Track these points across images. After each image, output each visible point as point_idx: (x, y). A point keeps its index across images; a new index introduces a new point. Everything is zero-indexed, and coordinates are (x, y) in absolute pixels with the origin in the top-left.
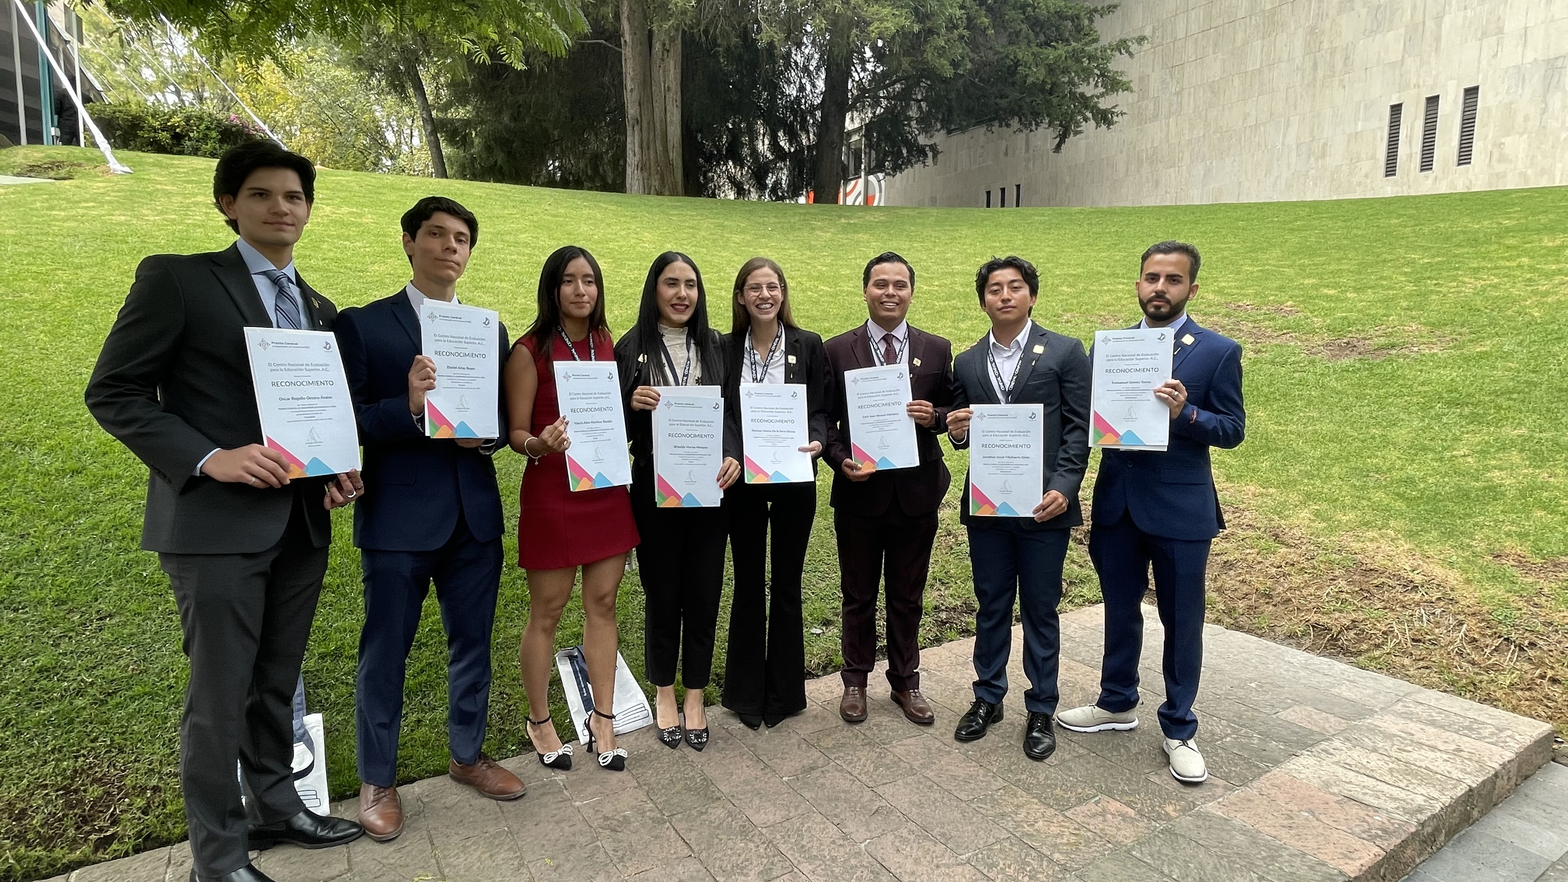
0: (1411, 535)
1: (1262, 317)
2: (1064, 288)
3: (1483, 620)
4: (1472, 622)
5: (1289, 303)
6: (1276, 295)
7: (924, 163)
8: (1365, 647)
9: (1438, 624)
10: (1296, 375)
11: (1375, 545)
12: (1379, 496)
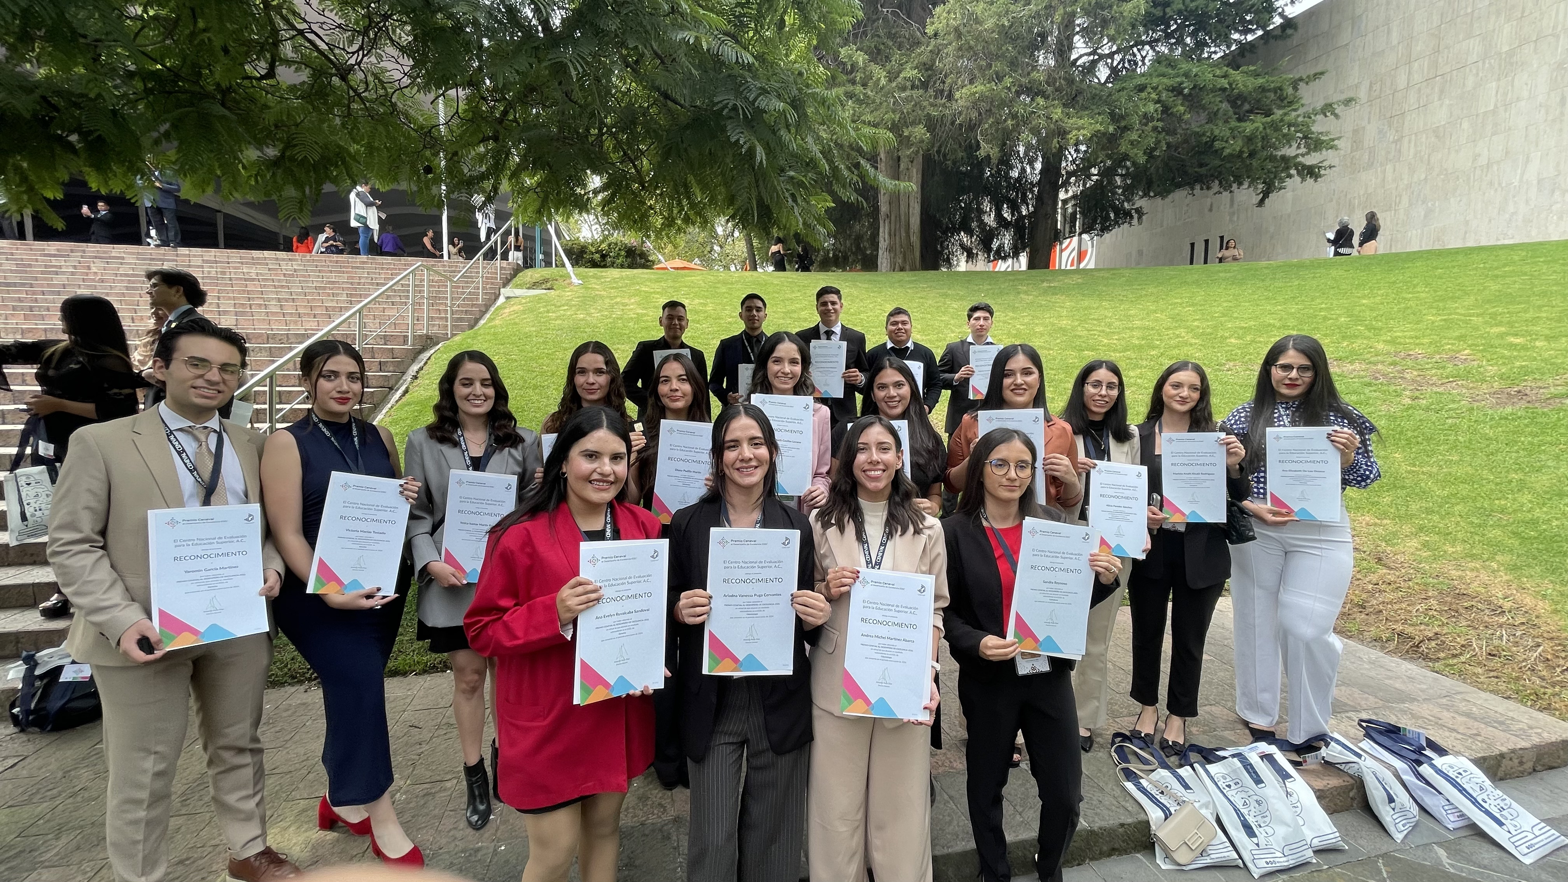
0: (1514, 568)
1: (1430, 366)
2: (1233, 340)
3: (1560, 645)
4: (1546, 646)
5: (1466, 352)
6: (1452, 344)
7: (1130, 223)
8: (1442, 655)
9: (1516, 644)
10: (1450, 421)
11: (1475, 574)
12: (1495, 533)
